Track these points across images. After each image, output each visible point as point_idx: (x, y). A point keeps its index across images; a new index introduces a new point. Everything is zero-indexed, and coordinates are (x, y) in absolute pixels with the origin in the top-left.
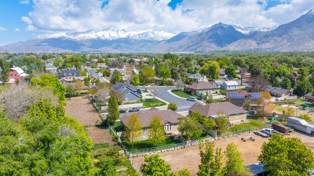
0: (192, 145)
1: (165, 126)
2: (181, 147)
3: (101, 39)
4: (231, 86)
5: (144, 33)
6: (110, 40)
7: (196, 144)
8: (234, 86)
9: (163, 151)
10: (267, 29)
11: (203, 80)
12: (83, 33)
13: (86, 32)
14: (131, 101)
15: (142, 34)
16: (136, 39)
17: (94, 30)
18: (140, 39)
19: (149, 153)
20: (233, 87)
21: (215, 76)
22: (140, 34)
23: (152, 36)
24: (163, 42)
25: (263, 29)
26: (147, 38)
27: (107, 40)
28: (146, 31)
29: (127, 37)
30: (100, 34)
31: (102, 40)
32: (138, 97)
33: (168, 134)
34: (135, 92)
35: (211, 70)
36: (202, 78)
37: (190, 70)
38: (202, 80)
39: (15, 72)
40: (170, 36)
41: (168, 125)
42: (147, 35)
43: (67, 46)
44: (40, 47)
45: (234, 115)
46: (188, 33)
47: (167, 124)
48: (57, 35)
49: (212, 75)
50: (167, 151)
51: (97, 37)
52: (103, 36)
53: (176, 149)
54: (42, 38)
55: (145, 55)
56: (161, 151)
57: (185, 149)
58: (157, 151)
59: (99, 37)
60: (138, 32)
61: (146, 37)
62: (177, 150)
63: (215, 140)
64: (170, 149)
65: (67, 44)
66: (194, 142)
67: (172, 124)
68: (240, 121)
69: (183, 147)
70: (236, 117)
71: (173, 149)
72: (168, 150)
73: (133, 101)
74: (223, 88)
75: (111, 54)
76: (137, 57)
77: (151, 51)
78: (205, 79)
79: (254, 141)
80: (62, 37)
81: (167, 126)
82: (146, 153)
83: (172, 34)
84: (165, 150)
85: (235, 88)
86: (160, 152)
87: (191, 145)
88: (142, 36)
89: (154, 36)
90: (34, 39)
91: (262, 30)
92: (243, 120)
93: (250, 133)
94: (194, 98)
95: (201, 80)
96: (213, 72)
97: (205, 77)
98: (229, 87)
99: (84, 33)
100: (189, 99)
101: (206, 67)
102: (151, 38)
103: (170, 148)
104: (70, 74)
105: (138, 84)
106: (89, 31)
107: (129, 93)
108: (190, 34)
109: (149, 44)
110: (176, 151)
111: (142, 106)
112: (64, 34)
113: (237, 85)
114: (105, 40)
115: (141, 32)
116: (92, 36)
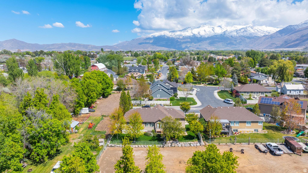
0: (172, 146)
1: (156, 124)
2: (160, 146)
3: (196, 37)
4: (293, 90)
5: (242, 28)
6: (205, 37)
7: (177, 145)
8: (298, 90)
11: (268, 82)
12: (179, 31)
13: (182, 30)
14: (162, 98)
15: (240, 30)
16: (233, 35)
17: (190, 27)
18: (238, 35)
20: (297, 92)
21: (285, 78)
22: (238, 30)
23: (252, 31)
24: (265, 37)
26: (245, 34)
27: (202, 37)
28: (245, 27)
29: (223, 34)
30: (195, 31)
31: (198, 37)
32: (170, 95)
33: (158, 132)
34: (168, 89)
35: (280, 71)
36: (267, 80)
37: (264, 70)
38: (266, 81)
39: (96, 67)
40: (273, 30)
42: (245, 31)
43: (165, 44)
44: (142, 45)
45: (245, 122)
46: (297, 26)
47: (159, 122)
48: (157, 34)
49: (281, 76)
51: (192, 34)
52: (199, 33)
54: (144, 37)
55: (236, 52)
58: (136, 145)
59: (194, 35)
60: (235, 28)
61: (245, 32)
63: (201, 145)
65: (165, 42)
66: (175, 143)
68: (253, 130)
70: (246, 126)
73: (165, 98)
74: (283, 92)
75: (200, 51)
76: (227, 54)
77: (249, 47)
78: (271, 81)
79: (243, 154)
80: (161, 35)
81: (158, 125)
83: (276, 28)
84: (143, 146)
85: (299, 93)
87: (170, 146)
88: (239, 31)
89: (253, 32)
90: (138, 38)
92: (257, 130)
93: (250, 145)
94: (229, 101)
95: (264, 82)
96: (283, 73)
97: (270, 78)
98: (290, 91)
99: (181, 31)
100: (225, 101)
101: (275, 67)
102: (250, 34)
104: (137, 70)
105: (191, 82)
106: (185, 30)
107: (161, 90)
108: (300, 27)
109: (248, 41)
111: (169, 103)
112: (162, 33)
113: (302, 90)
114: (200, 37)
115: (239, 27)
116: (188, 33)
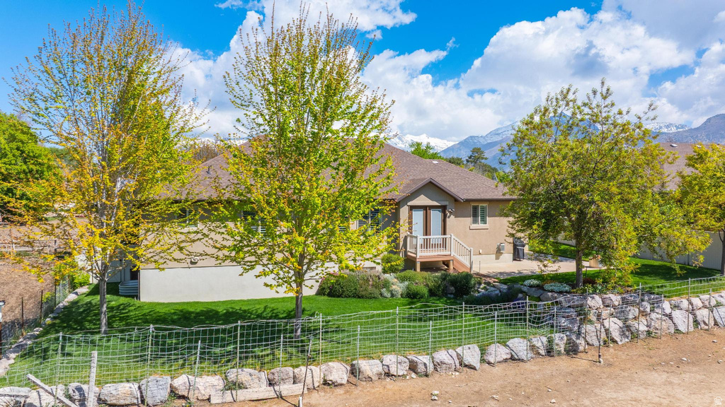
0: (636, 335)
1: (404, 211)
2: (540, 341)
9: (369, 367)
10: (677, 128)
19: (217, 381)
25: (667, 127)
33: (426, 267)
40: (441, 145)
41: (425, 208)
46: (484, 138)
47: (422, 200)
50: (413, 367)
53: (498, 352)
56: (354, 371)
57: (581, 363)
58: (311, 360)
62: (512, 369)
64: (442, 355)
66: (647, 307)
67: (456, 200)
69: (560, 341)
71: (471, 354)
72: (423, 359)
81: (418, 216)
82: (181, 382)
84: (390, 359)
86: (338, 372)
87: (627, 329)
91: (665, 130)
103: (439, 343)
108: (489, 141)
110: (497, 370)
